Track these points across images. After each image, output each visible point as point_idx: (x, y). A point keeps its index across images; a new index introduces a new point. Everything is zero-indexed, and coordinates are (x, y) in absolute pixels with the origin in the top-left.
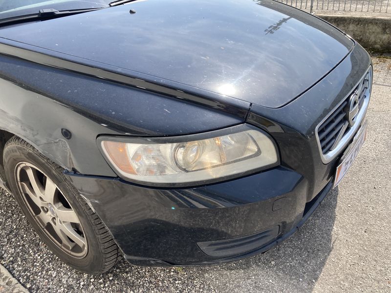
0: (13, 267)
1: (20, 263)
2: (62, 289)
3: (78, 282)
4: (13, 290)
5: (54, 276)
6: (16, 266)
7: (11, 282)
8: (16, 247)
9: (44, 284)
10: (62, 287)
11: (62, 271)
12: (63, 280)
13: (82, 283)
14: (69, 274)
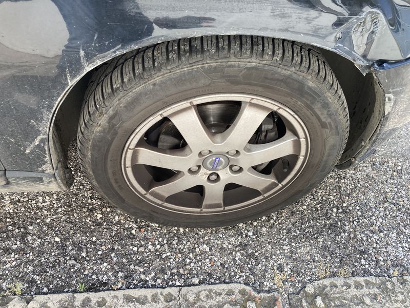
0: (141, 280)
1: (142, 270)
2: (238, 254)
3: (244, 236)
4: (187, 300)
5: (208, 249)
6: (143, 277)
7: (170, 294)
8: (103, 259)
9: (209, 265)
10: (234, 253)
11: (210, 239)
12: (225, 246)
13: (250, 234)
14: (221, 236)
